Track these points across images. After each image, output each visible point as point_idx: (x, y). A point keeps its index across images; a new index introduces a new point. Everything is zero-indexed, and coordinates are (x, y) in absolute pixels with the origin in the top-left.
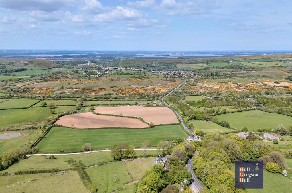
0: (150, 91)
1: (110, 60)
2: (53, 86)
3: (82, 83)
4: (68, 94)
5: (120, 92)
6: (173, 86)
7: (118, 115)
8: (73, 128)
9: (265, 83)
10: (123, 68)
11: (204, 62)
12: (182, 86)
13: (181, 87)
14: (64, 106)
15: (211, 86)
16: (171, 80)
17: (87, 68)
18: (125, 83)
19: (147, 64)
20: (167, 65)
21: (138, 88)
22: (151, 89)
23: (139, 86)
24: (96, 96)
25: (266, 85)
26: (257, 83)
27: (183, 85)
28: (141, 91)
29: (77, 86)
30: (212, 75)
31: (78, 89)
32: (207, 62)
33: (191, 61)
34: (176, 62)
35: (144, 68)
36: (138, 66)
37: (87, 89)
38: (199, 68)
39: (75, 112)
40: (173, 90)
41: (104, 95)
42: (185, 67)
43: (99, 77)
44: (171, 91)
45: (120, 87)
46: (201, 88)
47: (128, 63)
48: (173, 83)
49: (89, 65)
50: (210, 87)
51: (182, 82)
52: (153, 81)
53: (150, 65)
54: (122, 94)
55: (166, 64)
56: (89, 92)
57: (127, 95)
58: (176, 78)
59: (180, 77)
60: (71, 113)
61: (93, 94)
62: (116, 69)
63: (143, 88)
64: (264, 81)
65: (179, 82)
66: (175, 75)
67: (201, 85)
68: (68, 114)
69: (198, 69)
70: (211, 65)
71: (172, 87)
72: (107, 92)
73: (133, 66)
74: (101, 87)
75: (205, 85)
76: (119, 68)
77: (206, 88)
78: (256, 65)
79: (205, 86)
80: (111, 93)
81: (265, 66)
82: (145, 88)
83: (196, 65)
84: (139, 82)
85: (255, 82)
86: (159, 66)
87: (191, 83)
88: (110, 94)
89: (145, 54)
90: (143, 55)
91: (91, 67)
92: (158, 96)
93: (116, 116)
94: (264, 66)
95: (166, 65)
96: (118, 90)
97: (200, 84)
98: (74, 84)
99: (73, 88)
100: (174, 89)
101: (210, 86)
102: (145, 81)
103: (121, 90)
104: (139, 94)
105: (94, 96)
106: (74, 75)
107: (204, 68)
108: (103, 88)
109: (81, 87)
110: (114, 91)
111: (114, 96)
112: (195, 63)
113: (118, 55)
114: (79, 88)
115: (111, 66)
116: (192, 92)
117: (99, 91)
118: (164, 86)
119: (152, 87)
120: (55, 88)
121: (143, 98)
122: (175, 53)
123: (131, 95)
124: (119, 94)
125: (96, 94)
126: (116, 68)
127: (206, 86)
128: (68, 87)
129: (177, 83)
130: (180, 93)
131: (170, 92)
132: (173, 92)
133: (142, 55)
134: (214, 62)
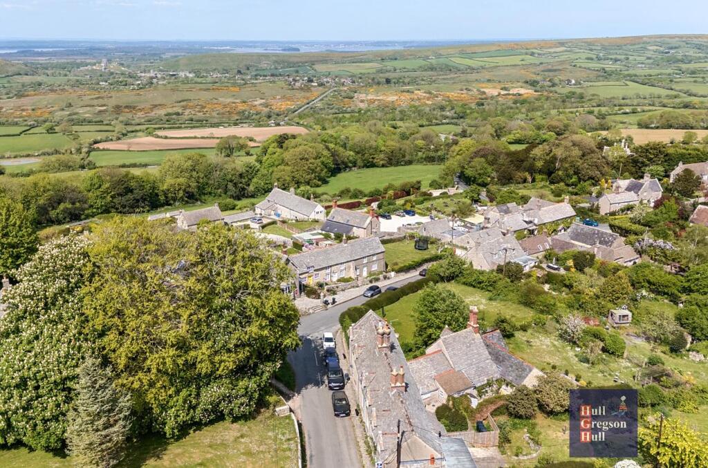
0: (260, 108)
1: (152, 61)
2: (46, 103)
3: (109, 95)
4: (87, 115)
5: (197, 110)
6: (308, 98)
7: (206, 136)
8: (130, 151)
9: (482, 90)
10: (190, 73)
11: (377, 58)
12: (325, 99)
13: (322, 100)
14: (89, 131)
15: (381, 98)
16: (301, 89)
17: (101, 76)
18: (205, 96)
19: (248, 64)
20: (293, 67)
21: (233, 103)
22: (261, 104)
23: (237, 101)
24: (149, 118)
25: (484, 93)
26: (469, 90)
27: (326, 96)
28: (241, 107)
29: (100, 101)
30: (388, 81)
31: (105, 108)
32: (382, 60)
33: (348, 57)
34: (313, 60)
35: (239, 72)
36: (225, 68)
37: (126, 107)
38: (363, 71)
39: (119, 139)
40: (308, 106)
41: (166, 115)
42: (333, 70)
43: (141, 88)
44: (303, 106)
45: (196, 102)
46: (362, 101)
47: (200, 63)
48: (308, 94)
49: (105, 69)
50: (379, 100)
51: (324, 93)
52: (264, 90)
53: (254, 66)
54: (202, 113)
55: (290, 65)
56: (131, 111)
57: (214, 114)
58: (315, 86)
59: (321, 85)
60: (112, 140)
61: (140, 114)
62: (175, 75)
63: (244, 102)
64: (483, 88)
65: (319, 93)
66: (312, 81)
67: (363, 96)
68: (106, 141)
69: (361, 74)
70: (390, 65)
71: (306, 101)
72: (170, 111)
73: (215, 70)
74: (157, 103)
75: (370, 97)
76: (182, 74)
77: (372, 102)
78: (483, 64)
79: (369, 98)
80: (180, 111)
81: (498, 65)
82: (250, 103)
83: (358, 66)
84: (234, 93)
85: (466, 89)
86: (276, 69)
87: (343, 94)
88: (178, 114)
89: (237, 47)
90: (232, 50)
91: (112, 73)
92: (278, 115)
93: (202, 138)
94: (495, 64)
95: (290, 67)
96: (191, 107)
97: (361, 95)
98: (92, 99)
99: (93, 106)
100: (308, 104)
101: (378, 98)
102: (246, 92)
103: (198, 107)
104: (239, 113)
105: (143, 118)
106: (78, 87)
107: (374, 70)
108: (160, 105)
109: (113, 102)
110: (185, 108)
111: (186, 117)
112: (356, 62)
114: (107, 106)
115: (161, 71)
116: (344, 107)
117: (152, 109)
118: (289, 100)
119: (264, 101)
120: (52, 107)
121: (247, 118)
123: (223, 114)
124: (197, 113)
125: (148, 115)
126: (174, 73)
127: (372, 98)
128: (82, 103)
129: (316, 94)
130: (321, 109)
131: (301, 108)
132: (307, 108)
134: (396, 59)
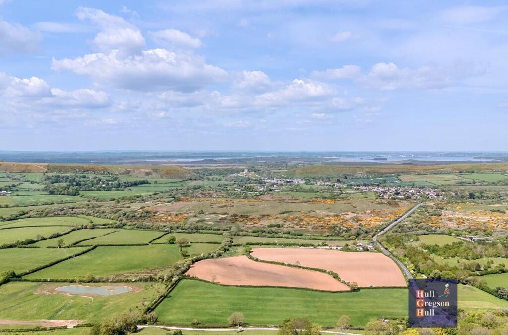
0: (350, 223)
1: (280, 168)
2: (187, 209)
3: (232, 205)
4: (210, 223)
5: (295, 222)
6: (395, 214)
7: (292, 264)
8: (214, 283)
10: (302, 180)
11: (455, 171)
12: (412, 215)
13: (409, 216)
14: (201, 243)
15: (470, 217)
16: (390, 204)
17: (241, 181)
18: (306, 207)
19: (346, 173)
20: (382, 177)
21: (328, 216)
22: (352, 218)
23: (331, 214)
24: (255, 228)
27: (414, 213)
28: (334, 221)
29: (225, 209)
30: (472, 196)
31: (225, 216)
32: (460, 172)
33: (429, 170)
34: (399, 171)
35: (339, 181)
36: (328, 177)
37: (241, 216)
38: (444, 183)
39: (220, 255)
40: (396, 222)
41: (269, 227)
42: (416, 180)
43: (262, 195)
44: (392, 223)
45: (296, 214)
46: (450, 220)
47: (310, 173)
48: (396, 210)
49: (246, 176)
50: (468, 220)
51: (412, 209)
52: (356, 204)
53: (351, 175)
54: (298, 226)
55: (381, 175)
56: (243, 220)
57: (309, 228)
58: (401, 199)
59: (408, 198)
60: (213, 257)
61: (250, 224)
62: (290, 182)
63: (337, 216)
65: (407, 208)
66: (398, 194)
67: (450, 214)
68: (207, 258)
69: (442, 185)
70: (468, 178)
71: (393, 218)
72: (273, 222)
73: (320, 178)
74: (264, 213)
75: (458, 215)
76: (296, 181)
77: (461, 221)
79: (458, 217)
80: (281, 223)
82: (342, 217)
83: (438, 178)
84: (330, 206)
86: (368, 178)
87: (430, 211)
88: (279, 226)
89: (341, 156)
90: (337, 159)
91: (249, 179)
92: (367, 232)
93: (289, 265)
95: (380, 177)
96: (293, 219)
97: (448, 212)
98: (219, 207)
99: (218, 214)
100: (396, 220)
101: (467, 217)
102: (340, 204)
103: (297, 219)
104: (331, 228)
105: (251, 228)
106: (220, 192)
107: (454, 182)
108: (267, 215)
109: (232, 211)
110: (286, 219)
111: (285, 229)
112: (436, 174)
113: (294, 159)
114: (228, 214)
115: (282, 178)
116: (432, 227)
117: (260, 219)
118: (377, 215)
119: (355, 215)
120: (190, 213)
121: (338, 234)
122: (397, 154)
123: (317, 228)
124: (295, 226)
125: (255, 225)
126: (290, 180)
127: (460, 216)
128: (211, 211)
129: (404, 209)
130: (409, 228)
131: (389, 225)
132: (396, 225)
133: (335, 159)
134: (473, 172)
